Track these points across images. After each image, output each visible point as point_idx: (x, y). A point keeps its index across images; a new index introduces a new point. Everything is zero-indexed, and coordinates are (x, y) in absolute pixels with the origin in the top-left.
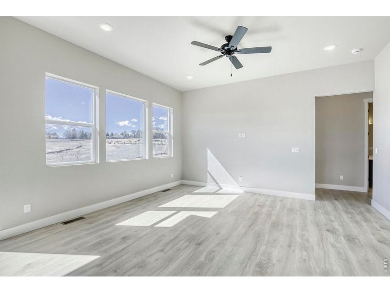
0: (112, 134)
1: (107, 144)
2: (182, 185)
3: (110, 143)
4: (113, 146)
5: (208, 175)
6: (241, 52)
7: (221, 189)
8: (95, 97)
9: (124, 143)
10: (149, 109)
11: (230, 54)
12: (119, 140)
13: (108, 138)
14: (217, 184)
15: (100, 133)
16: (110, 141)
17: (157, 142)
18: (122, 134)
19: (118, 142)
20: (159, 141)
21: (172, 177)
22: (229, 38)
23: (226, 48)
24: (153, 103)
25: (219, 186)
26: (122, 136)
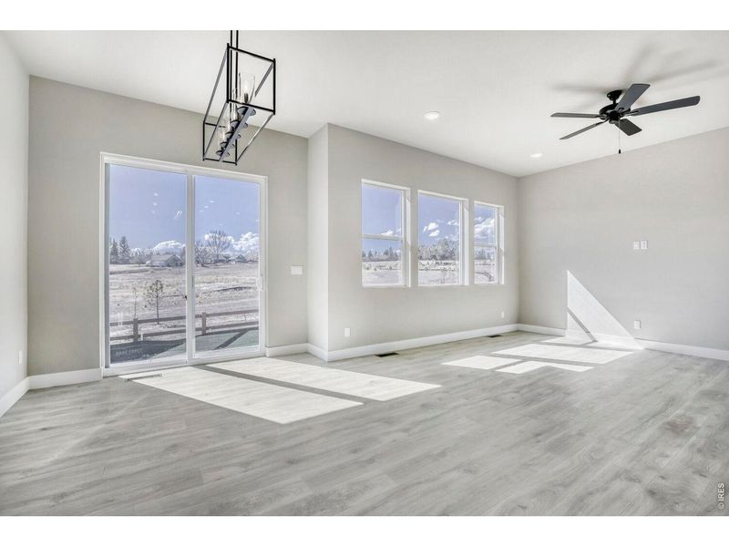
0: (370, 255)
1: (363, 271)
2: (518, 332)
3: (368, 269)
4: (373, 273)
5: (569, 315)
6: (637, 112)
7: (595, 341)
8: (405, 201)
9: (391, 268)
10: (469, 210)
11: (617, 119)
12: (382, 263)
13: (365, 261)
14: (588, 332)
15: (412, 248)
16: (367, 264)
17: (447, 267)
18: (386, 253)
19: (380, 267)
20: (450, 264)
21: (503, 316)
22: (614, 95)
23: (609, 111)
24: (475, 202)
25: (591, 337)
26: (386, 257)
